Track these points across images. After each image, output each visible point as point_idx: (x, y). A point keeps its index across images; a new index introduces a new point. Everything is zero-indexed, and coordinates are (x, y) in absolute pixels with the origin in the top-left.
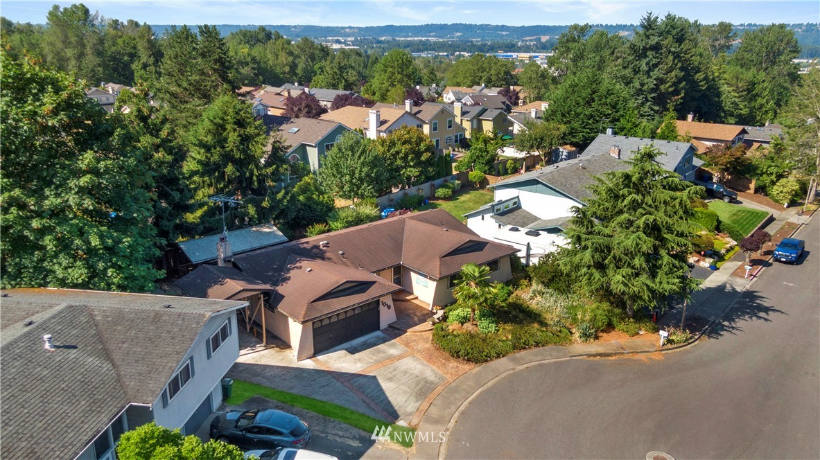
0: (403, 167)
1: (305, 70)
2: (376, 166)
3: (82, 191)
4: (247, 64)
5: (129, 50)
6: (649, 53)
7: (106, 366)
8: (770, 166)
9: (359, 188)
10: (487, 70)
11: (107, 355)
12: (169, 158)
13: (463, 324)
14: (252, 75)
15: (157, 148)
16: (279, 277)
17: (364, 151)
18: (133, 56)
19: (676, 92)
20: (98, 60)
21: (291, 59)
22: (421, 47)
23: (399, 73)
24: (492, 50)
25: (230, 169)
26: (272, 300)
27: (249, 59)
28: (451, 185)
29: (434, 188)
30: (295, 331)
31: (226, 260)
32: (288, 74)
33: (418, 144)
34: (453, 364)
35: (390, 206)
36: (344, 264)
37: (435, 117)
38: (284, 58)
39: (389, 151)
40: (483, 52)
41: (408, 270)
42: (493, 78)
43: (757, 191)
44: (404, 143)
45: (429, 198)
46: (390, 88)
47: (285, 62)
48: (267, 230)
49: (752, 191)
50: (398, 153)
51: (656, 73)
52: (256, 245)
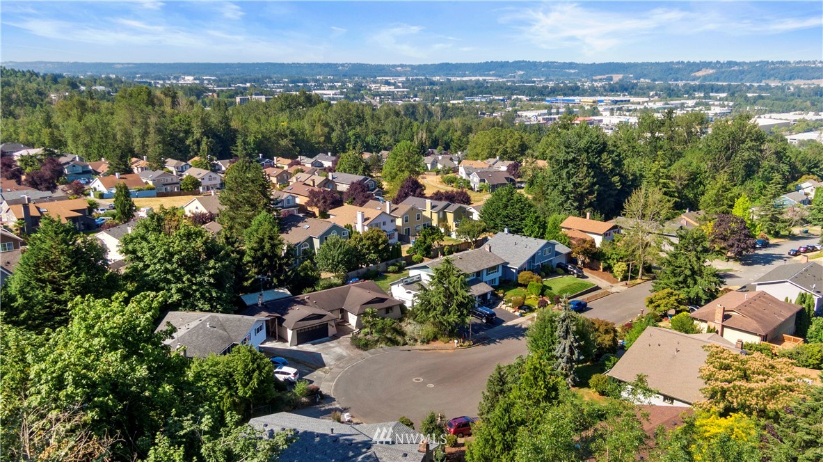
0: (367, 254)
1: (339, 137)
2: (347, 254)
3: (210, 276)
4: (286, 136)
5: (185, 127)
6: (570, 165)
7: (225, 333)
8: (612, 254)
9: (337, 267)
10: (504, 143)
11: (225, 330)
12: (238, 256)
13: (366, 335)
14: (290, 145)
15: (233, 252)
16: (284, 312)
17: (340, 246)
18: (188, 132)
19: (591, 193)
20: (159, 138)
21: (326, 130)
22: (475, 91)
23: (406, 160)
24: (554, 93)
25: (265, 261)
26: (281, 321)
27: (288, 132)
28: (398, 264)
29: (388, 265)
30: (290, 333)
31: (262, 304)
32: (323, 144)
33: (377, 240)
34: (357, 350)
35: (357, 277)
36: (315, 307)
37: (407, 213)
38: (319, 129)
39: (359, 243)
40: (544, 95)
41: (346, 311)
42: (509, 150)
43: (605, 270)
44: (368, 239)
45: (384, 272)
46: (398, 173)
47: (320, 133)
48: (282, 291)
49: (601, 270)
50: (364, 245)
51: (575, 179)
52: (276, 297)
